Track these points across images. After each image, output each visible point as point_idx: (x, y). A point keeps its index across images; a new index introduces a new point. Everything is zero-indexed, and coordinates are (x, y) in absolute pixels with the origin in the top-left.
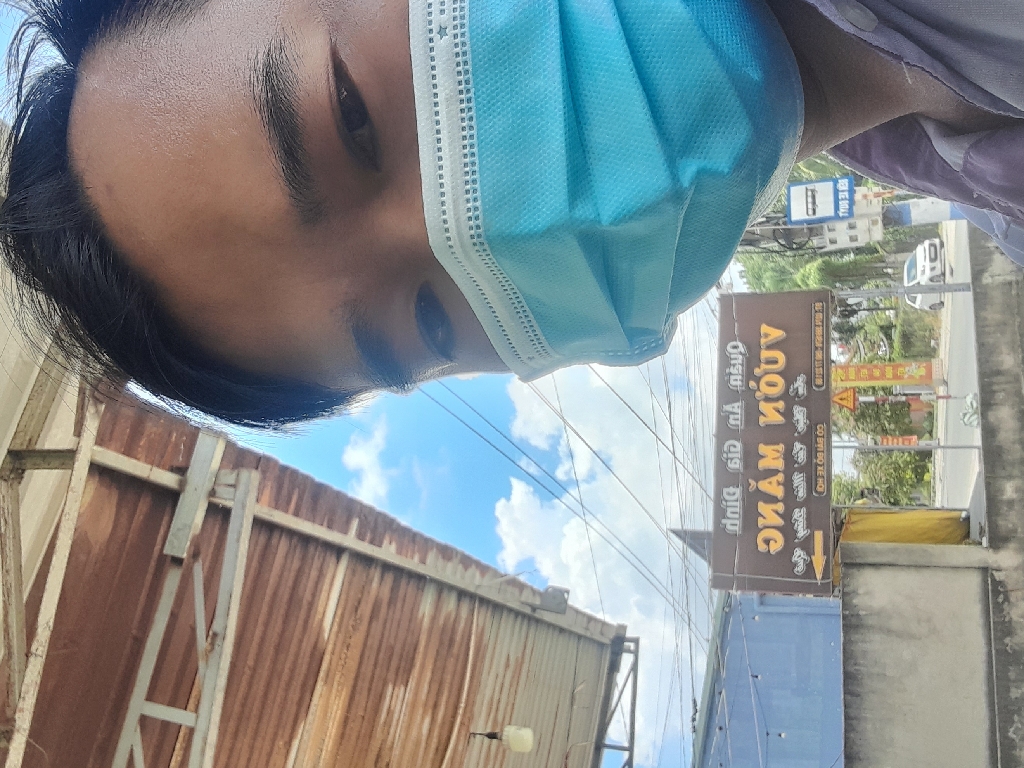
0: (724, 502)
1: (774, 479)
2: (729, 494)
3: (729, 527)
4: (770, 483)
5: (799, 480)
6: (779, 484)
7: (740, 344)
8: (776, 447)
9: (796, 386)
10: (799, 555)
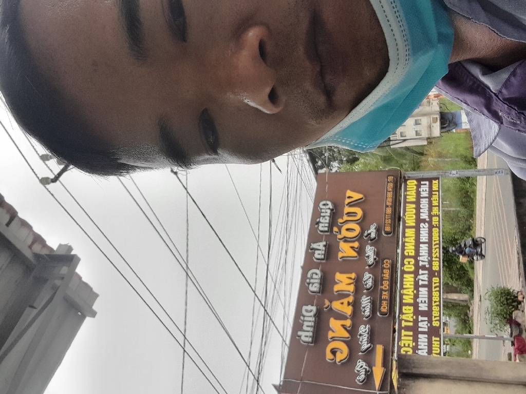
0: (302, 318)
1: (345, 301)
2: (307, 311)
3: (303, 338)
4: (342, 303)
5: (365, 301)
6: (349, 304)
7: (329, 203)
8: (349, 275)
9: (369, 232)
10: (361, 366)
